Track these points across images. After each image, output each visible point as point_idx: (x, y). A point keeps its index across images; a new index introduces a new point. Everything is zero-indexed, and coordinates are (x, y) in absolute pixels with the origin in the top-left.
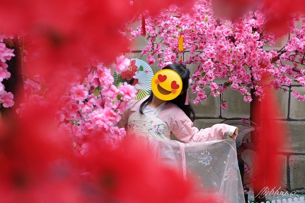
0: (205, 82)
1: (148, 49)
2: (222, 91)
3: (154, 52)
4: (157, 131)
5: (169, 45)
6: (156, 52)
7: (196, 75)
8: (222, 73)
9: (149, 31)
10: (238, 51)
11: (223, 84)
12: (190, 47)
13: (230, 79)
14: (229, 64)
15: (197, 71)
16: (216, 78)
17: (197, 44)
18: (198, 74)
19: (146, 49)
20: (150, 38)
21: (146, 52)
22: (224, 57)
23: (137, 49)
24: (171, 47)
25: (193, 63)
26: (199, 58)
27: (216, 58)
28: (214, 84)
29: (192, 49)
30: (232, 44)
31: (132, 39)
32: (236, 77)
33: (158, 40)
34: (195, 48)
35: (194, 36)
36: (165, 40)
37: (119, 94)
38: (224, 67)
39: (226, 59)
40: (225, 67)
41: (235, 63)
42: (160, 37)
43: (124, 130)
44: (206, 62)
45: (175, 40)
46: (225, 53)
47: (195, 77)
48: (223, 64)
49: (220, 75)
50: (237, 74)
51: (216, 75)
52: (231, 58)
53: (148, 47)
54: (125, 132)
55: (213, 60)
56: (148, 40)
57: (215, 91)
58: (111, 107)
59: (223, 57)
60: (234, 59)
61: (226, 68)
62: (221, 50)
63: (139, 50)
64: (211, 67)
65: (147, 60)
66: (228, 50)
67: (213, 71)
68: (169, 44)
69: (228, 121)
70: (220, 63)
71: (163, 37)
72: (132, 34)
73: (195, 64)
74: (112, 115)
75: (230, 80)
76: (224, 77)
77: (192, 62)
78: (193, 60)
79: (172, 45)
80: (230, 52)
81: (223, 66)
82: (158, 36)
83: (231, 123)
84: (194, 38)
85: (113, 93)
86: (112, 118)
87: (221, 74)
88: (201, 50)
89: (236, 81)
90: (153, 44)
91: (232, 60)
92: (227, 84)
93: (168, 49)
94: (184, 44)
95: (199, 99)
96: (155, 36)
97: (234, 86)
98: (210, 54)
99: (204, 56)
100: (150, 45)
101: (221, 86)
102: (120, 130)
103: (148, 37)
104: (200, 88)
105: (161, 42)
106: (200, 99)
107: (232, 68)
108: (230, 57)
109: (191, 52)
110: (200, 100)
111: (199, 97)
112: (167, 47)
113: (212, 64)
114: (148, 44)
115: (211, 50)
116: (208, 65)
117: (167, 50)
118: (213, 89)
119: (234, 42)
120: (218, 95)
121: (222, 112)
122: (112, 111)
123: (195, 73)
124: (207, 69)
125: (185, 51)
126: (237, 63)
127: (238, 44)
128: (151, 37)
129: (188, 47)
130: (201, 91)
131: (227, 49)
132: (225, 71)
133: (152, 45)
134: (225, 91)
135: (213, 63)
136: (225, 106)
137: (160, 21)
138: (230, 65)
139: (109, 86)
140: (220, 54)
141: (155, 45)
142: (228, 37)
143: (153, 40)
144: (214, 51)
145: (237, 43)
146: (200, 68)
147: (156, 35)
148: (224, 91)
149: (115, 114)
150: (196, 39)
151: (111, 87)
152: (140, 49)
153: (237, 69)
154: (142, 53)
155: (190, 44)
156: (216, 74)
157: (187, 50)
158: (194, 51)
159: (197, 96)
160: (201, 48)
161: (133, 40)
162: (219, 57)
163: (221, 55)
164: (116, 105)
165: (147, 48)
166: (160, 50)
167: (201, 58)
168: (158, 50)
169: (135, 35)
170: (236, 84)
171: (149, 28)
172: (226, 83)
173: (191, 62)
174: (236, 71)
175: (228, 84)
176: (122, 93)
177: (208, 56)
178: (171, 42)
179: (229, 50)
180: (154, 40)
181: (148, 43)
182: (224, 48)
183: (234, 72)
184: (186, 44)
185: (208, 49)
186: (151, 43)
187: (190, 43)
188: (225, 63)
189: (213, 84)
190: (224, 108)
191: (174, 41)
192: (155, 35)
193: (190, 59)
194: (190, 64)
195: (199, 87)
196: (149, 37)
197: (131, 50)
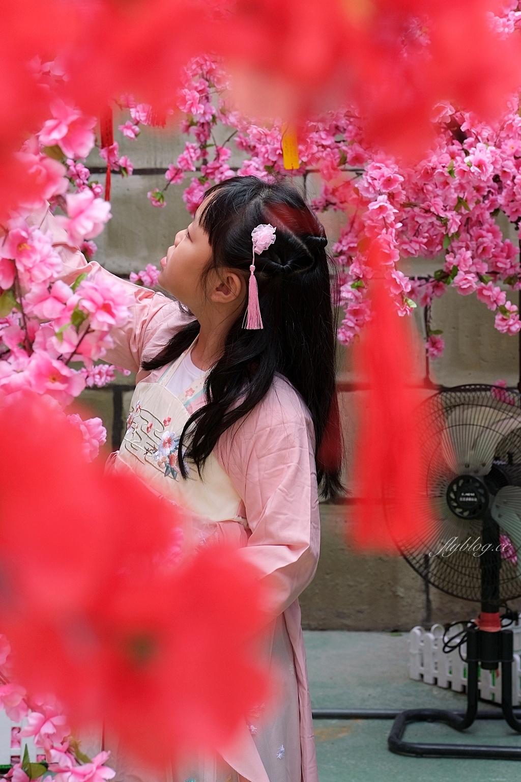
0: (368, 269)
1: (188, 163)
2: (428, 300)
3: (207, 174)
4: (167, 460)
5: (256, 151)
6: (213, 173)
7: (345, 249)
8: (425, 240)
9: (187, 106)
10: (474, 169)
11: (432, 275)
12: (324, 155)
13: (451, 259)
14: (446, 210)
15: (347, 234)
16: (405, 257)
17: (344, 148)
18: (352, 242)
19: (180, 162)
20: (194, 129)
21: (182, 175)
22: (430, 188)
23: (153, 163)
24: (261, 155)
25: (335, 210)
26: (352, 192)
27: (404, 192)
28: (398, 275)
29: (329, 164)
30: (456, 147)
31: (133, 131)
32: (469, 254)
33: (217, 134)
34: (338, 160)
35: (334, 122)
36: (242, 135)
37: (80, 308)
38: (430, 220)
39: (438, 196)
40: (434, 219)
41: (467, 208)
42: (226, 124)
43: (99, 425)
44: (373, 206)
45: (271, 135)
46: (432, 175)
47: (341, 253)
48: (427, 211)
49: (417, 247)
50: (473, 244)
51: (405, 247)
52: (453, 191)
53: (187, 156)
54: (102, 432)
55: (393, 198)
56: (189, 134)
57: (403, 298)
58: (55, 351)
59: (427, 190)
60: (461, 196)
61: (438, 223)
62: (419, 167)
63: (158, 166)
64: (389, 222)
65: (185, 199)
66: (440, 166)
67: (393, 235)
68: (255, 147)
69: (448, 396)
70: (417, 210)
71: (237, 126)
72: (133, 116)
73: (339, 211)
74: (56, 376)
75: (451, 264)
76: (432, 252)
77: (331, 204)
78: (334, 200)
79: (263, 150)
80: (447, 174)
81: (425, 218)
82: (218, 122)
83: (458, 400)
84: (337, 128)
85: (60, 306)
86: (58, 386)
87: (421, 243)
88: (355, 167)
89: (470, 266)
90: (203, 147)
91: (455, 200)
92: (443, 274)
93: (252, 162)
94: (301, 147)
95: (352, 325)
96: (208, 123)
97: (464, 282)
98: (383, 179)
99: (366, 185)
100: (192, 150)
101: (423, 281)
102: (87, 426)
103: (188, 123)
104: (354, 290)
105: (228, 140)
106: (356, 325)
107: (456, 223)
108: (450, 187)
109: (325, 172)
110: (357, 328)
111: (351, 317)
112: (249, 156)
113: (392, 210)
114: (187, 148)
115: (387, 166)
116: (379, 215)
117: (249, 166)
118: (394, 292)
119: (461, 142)
120: (411, 310)
121: (431, 366)
122: (57, 364)
123: (340, 242)
124: (375, 227)
125: (308, 168)
126: (471, 206)
127: (473, 149)
128: (195, 124)
129: (318, 155)
130: (357, 298)
131: (437, 163)
132: (436, 233)
133: (199, 152)
134: (439, 297)
135: (395, 207)
136: (437, 348)
137: (224, 73)
138: (449, 215)
139: (48, 286)
140: (416, 179)
141: (211, 151)
142: (445, 126)
143: (204, 135)
144: (396, 170)
145: (471, 146)
146: (356, 226)
147: (214, 117)
148: (435, 299)
149: (65, 371)
150: (342, 130)
151: (54, 286)
152: (161, 163)
153: (472, 227)
154: (168, 176)
155: (323, 146)
156: (405, 243)
157: (313, 166)
158: (334, 169)
159: (347, 316)
160: (358, 159)
161: (136, 135)
162: (414, 190)
163: (421, 183)
164: (70, 343)
165: (184, 159)
166: (226, 166)
167: (357, 191)
168: (218, 165)
169: (143, 119)
170: (469, 277)
171: (187, 97)
172: (442, 271)
173: (327, 205)
174: (468, 232)
175: (445, 276)
176: (87, 304)
177: (378, 184)
178: (259, 140)
179: (444, 167)
180: (206, 133)
181: (187, 144)
182: (430, 161)
183: (464, 235)
184: (311, 148)
185: (378, 165)
186: (196, 145)
187: (325, 143)
188: (432, 209)
189: (393, 276)
190: (435, 352)
191: (269, 139)
192: (209, 118)
193: (324, 196)
194: (326, 212)
195: (352, 286)
196: (192, 124)
197: (130, 166)
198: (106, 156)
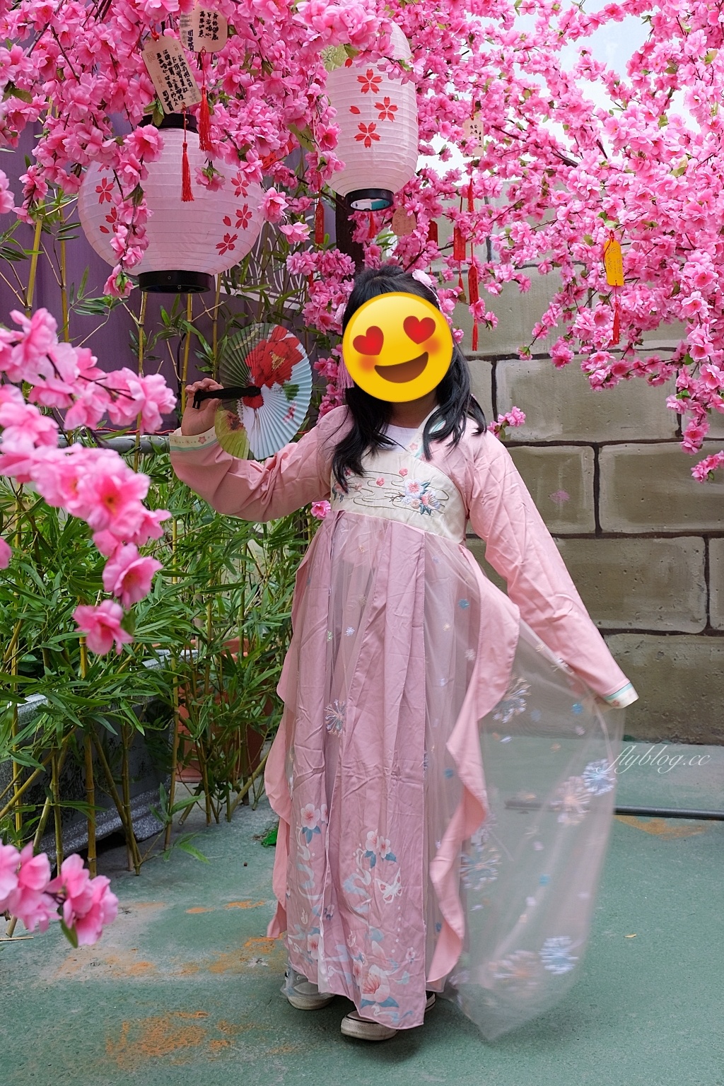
1: (551, 320)
4: (419, 501)
21: (546, 331)
31: (496, 287)
53: (550, 314)
67: (708, 330)
98: (696, 277)
100: (554, 309)
113: (706, 306)
114: (551, 308)
116: (693, 311)
154: (533, 332)
165: (547, 317)
177: (690, 283)
185: (693, 264)
197: (495, 319)
198: (473, 311)
